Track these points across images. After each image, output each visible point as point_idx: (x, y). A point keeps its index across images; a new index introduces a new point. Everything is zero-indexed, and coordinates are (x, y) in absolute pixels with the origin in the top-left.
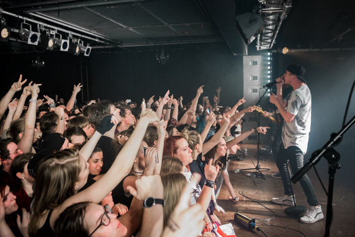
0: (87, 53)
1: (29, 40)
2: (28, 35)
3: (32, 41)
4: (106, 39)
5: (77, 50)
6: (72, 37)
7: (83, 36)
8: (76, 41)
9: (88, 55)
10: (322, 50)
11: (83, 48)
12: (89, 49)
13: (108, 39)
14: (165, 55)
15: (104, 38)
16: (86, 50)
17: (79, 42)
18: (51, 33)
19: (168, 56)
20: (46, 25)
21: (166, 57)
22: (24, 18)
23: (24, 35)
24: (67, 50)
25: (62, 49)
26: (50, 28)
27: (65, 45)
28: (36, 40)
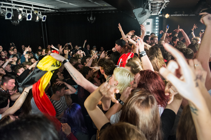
0: (44, 20)
1: (6, 17)
2: (5, 14)
3: (7, 17)
4: (56, 8)
5: (37, 18)
6: (33, 10)
7: (41, 9)
8: (36, 12)
9: (45, 21)
10: (190, 15)
11: (41, 16)
12: (45, 17)
13: (57, 9)
14: (93, 17)
15: (54, 8)
16: (43, 18)
17: (38, 13)
18: (20, 10)
19: (95, 18)
20: (16, 5)
21: (94, 19)
22: (2, 3)
23: (3, 13)
24: (31, 19)
25: (27, 19)
26: (19, 7)
27: (29, 17)
28: (10, 16)
